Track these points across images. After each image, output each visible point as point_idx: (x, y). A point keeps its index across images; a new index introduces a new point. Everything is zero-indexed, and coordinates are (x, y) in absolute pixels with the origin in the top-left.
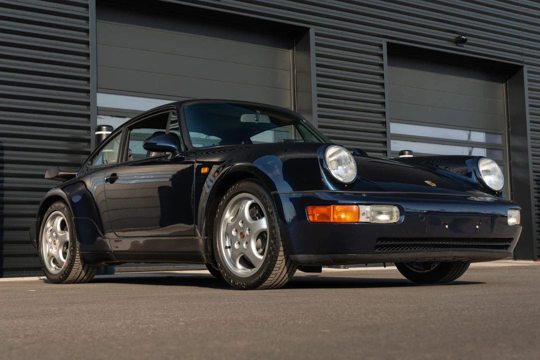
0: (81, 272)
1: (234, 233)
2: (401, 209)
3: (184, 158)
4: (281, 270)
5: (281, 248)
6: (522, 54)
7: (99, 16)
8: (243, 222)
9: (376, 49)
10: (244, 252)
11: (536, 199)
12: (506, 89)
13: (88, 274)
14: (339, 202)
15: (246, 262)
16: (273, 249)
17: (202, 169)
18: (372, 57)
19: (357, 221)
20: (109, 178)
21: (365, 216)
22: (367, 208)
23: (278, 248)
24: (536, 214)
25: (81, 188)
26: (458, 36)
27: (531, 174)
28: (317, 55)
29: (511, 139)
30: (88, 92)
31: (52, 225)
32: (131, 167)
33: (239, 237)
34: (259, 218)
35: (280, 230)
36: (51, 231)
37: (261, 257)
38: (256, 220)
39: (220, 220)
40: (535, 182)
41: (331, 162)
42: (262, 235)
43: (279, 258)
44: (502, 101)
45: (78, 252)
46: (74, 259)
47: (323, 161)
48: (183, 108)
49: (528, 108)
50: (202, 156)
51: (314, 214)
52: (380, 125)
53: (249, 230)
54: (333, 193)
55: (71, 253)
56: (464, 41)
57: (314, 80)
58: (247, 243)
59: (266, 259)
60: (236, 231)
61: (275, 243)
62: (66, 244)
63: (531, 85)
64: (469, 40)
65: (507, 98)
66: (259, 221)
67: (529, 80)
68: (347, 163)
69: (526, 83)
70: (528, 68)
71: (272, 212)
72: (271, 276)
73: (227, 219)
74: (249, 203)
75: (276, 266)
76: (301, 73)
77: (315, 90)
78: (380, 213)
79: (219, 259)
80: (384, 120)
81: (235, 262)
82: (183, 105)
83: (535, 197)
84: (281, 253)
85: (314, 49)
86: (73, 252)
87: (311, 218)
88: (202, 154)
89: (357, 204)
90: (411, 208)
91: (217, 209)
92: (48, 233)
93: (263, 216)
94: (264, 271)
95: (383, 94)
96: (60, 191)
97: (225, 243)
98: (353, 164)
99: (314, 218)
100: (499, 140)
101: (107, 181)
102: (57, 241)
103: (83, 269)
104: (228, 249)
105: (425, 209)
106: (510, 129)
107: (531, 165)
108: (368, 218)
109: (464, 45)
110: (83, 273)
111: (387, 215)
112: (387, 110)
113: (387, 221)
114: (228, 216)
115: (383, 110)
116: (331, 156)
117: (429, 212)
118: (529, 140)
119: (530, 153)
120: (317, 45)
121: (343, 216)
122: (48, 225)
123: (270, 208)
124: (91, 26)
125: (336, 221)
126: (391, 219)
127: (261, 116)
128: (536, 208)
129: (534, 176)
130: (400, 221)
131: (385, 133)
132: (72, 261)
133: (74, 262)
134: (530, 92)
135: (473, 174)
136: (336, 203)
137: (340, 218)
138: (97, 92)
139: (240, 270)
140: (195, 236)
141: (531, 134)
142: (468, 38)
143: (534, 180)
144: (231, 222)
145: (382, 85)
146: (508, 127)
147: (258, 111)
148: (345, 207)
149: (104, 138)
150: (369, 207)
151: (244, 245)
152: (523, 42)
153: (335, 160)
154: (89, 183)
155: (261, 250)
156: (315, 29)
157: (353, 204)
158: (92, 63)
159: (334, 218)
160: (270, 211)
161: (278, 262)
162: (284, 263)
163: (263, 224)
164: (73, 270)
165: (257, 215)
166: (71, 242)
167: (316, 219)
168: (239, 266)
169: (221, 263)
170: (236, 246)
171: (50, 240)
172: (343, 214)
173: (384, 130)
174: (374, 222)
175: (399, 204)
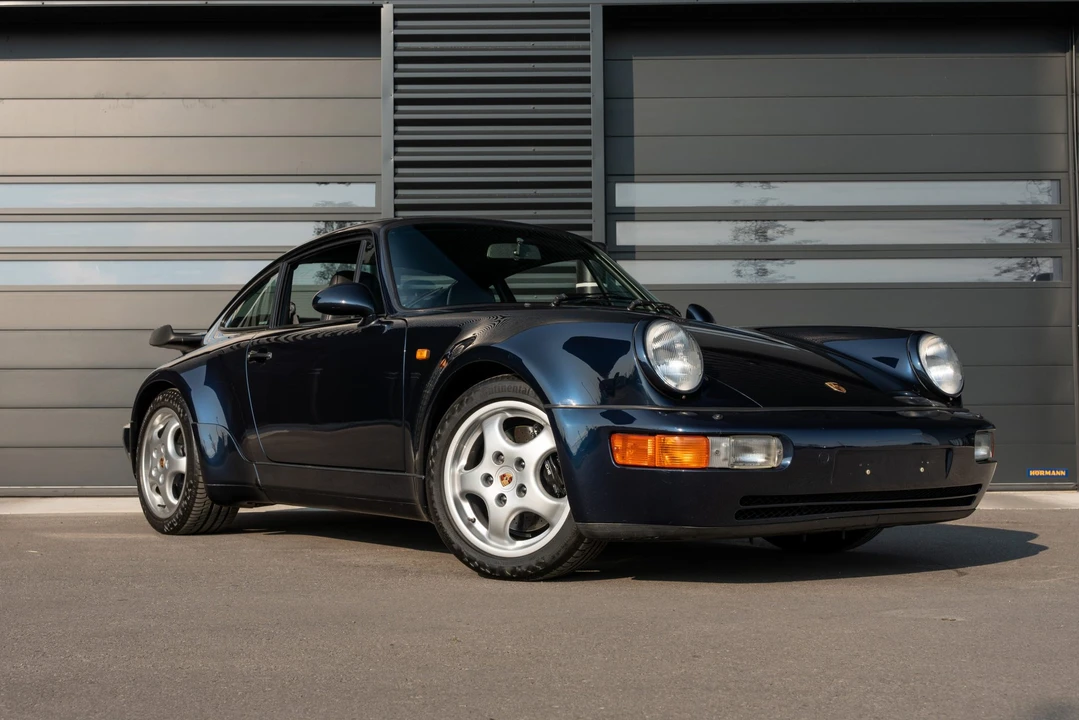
2: (785, 442)
3: (385, 328)
12: (1072, 66)
17: (418, 352)
19: (704, 465)
20: (253, 356)
21: (719, 457)
22: (724, 442)
41: (655, 353)
48: (387, 234)
51: (624, 451)
54: (658, 412)
78: (748, 450)
87: (618, 458)
89: (705, 435)
90: (802, 440)
92: (155, 437)
98: (696, 356)
99: (623, 457)
101: (250, 360)
108: (725, 460)
113: (763, 463)
121: (680, 455)
125: (666, 464)
126: (768, 459)
130: (783, 464)
136: (665, 432)
137: (673, 460)
140: (405, 472)
146: (1075, 163)
147: (519, 239)
148: (683, 439)
150: (728, 439)
153: (663, 347)
157: (697, 435)
159: (660, 460)
164: (193, 512)
167: (628, 460)
172: (683, 454)
174: (735, 467)
175: (781, 433)
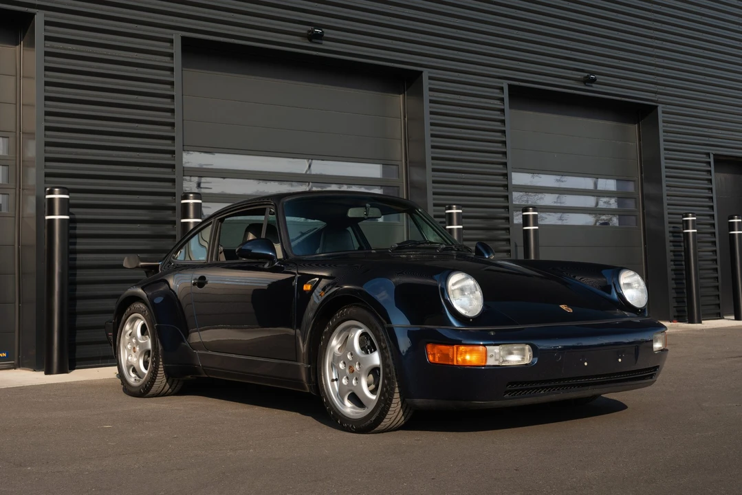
0: (165, 385)
1: (341, 366)
2: (534, 348)
3: (283, 268)
4: (396, 414)
5: (397, 390)
6: (656, 93)
7: (185, 64)
8: (352, 354)
9: (496, 93)
10: (353, 388)
11: (672, 254)
12: (639, 132)
13: (173, 387)
14: (463, 342)
15: (356, 399)
16: (387, 390)
17: (305, 286)
18: (492, 101)
19: (483, 364)
20: (196, 281)
21: (493, 358)
22: (496, 349)
23: (393, 389)
24: (672, 270)
25: (163, 288)
26: (586, 74)
27: (667, 225)
28: (431, 101)
29: (645, 185)
30: (173, 152)
31: (132, 328)
32: (223, 269)
33: (347, 371)
34: (371, 352)
35: (395, 369)
36: (130, 335)
37: (373, 397)
38: (367, 353)
39: (326, 349)
40: (671, 234)
41: (453, 291)
42: (374, 371)
43: (394, 401)
44: (634, 144)
45: (161, 363)
46: (157, 372)
47: (444, 290)
48: (283, 204)
49: (663, 153)
50: (304, 267)
51: (434, 354)
52: (501, 177)
53: (359, 364)
54: (456, 331)
55: (153, 364)
56: (594, 81)
57: (428, 130)
58: (356, 379)
59: (379, 400)
60: (344, 363)
61: (389, 384)
62: (148, 353)
63: (666, 145)
64: (599, 79)
65: (640, 140)
66: (370, 355)
67: (664, 122)
68: (472, 293)
69: (661, 124)
70: (663, 107)
71: (386, 348)
72: (385, 420)
73: (333, 348)
74: (359, 332)
75: (391, 409)
76: (413, 120)
77: (429, 142)
78: (511, 353)
79: (325, 393)
80: (505, 172)
81: (343, 399)
82: (282, 200)
83: (671, 251)
84: (397, 395)
85: (427, 94)
86: (156, 364)
87: (431, 358)
88: (304, 265)
89: (484, 345)
90: (543, 345)
91: (322, 336)
92: (127, 338)
93: (375, 350)
94: (376, 414)
95: (504, 143)
96: (140, 290)
97: (331, 375)
98: (479, 294)
99: (434, 358)
100: (631, 187)
101: (194, 284)
102: (137, 349)
103: (167, 381)
104: (335, 382)
105: (560, 344)
106: (643, 175)
107: (666, 216)
108: (496, 360)
109: (594, 85)
110: (168, 386)
111: (517, 357)
112: (509, 160)
113: (519, 361)
114: (335, 343)
115: (504, 161)
116: (454, 285)
117: (565, 348)
118: (664, 188)
119: (665, 202)
120: (431, 90)
121: (468, 357)
122: (127, 327)
123: (384, 343)
124: (176, 78)
125: (460, 363)
126: (523, 359)
127: (371, 209)
128: (672, 263)
129: (670, 227)
130: (532, 362)
131: (506, 186)
132: (154, 374)
133: (156, 374)
134: (665, 134)
135: (613, 290)
136: (460, 343)
137: (464, 360)
138: (184, 150)
139: (348, 408)
140: (296, 361)
141: (666, 181)
142: (597, 76)
143: (670, 232)
144: (338, 353)
145: (504, 132)
146: (642, 173)
147: (367, 205)
148: (471, 348)
149: (192, 227)
150: (498, 347)
151: (354, 382)
152: (657, 80)
153: (458, 289)
154: (172, 282)
155: (373, 386)
156: (429, 73)
157: (480, 345)
158: (177, 119)
159: (457, 361)
160: (383, 345)
161: (392, 406)
162: (400, 406)
163: (376, 358)
164: (155, 383)
165: (369, 347)
166: (153, 351)
167: (437, 360)
168: (348, 404)
169: (327, 399)
170: (344, 381)
171: (129, 346)
172: (469, 356)
173: (506, 183)
174: (503, 364)
175: (532, 342)
